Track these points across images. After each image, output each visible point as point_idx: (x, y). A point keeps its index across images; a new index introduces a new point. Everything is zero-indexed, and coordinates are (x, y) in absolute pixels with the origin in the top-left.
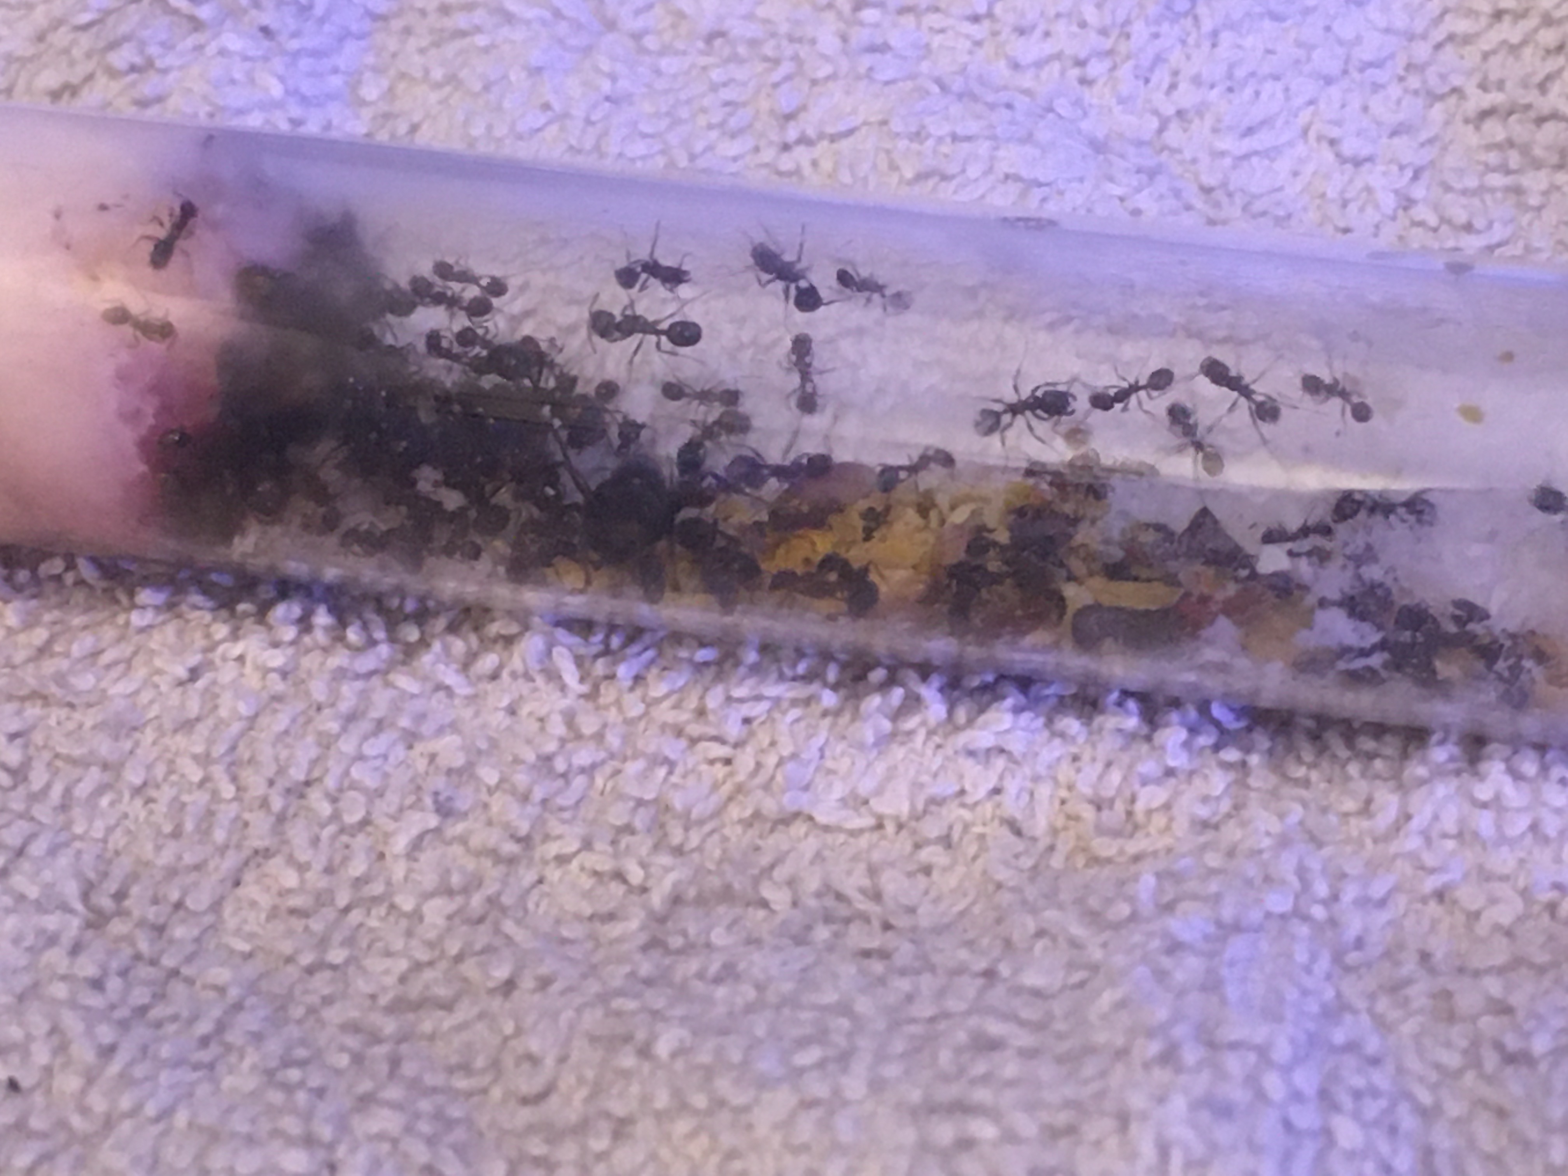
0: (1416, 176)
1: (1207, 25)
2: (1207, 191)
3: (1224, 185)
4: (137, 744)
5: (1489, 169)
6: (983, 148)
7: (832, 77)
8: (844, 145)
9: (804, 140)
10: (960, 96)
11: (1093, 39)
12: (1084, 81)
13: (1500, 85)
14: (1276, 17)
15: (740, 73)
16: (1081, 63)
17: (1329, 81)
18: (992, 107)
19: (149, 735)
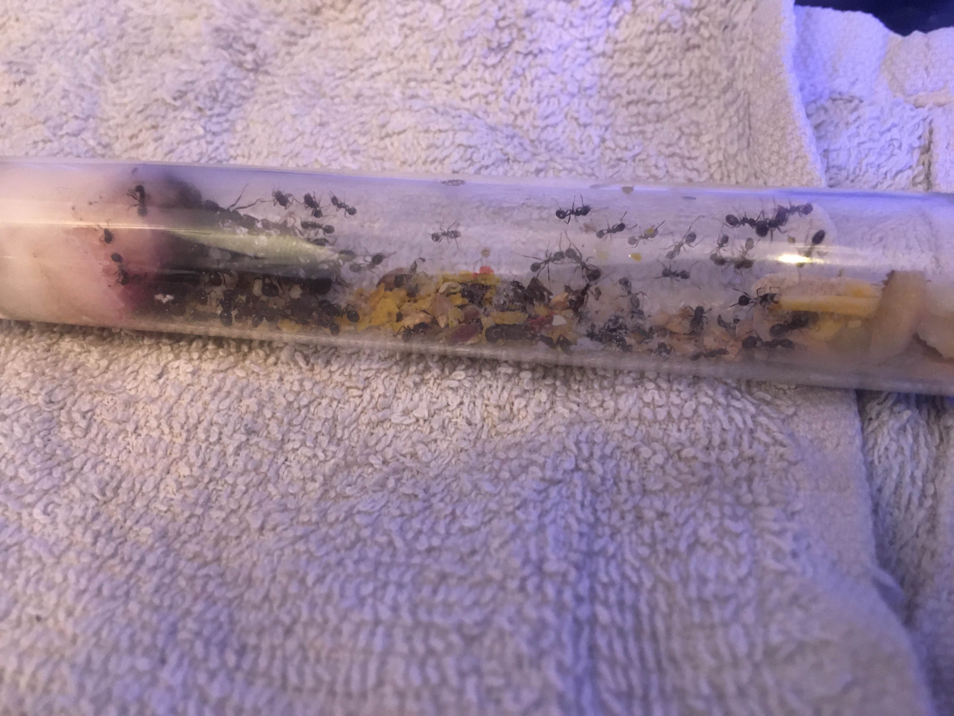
0: (607, 129)
1: (529, 78)
2: (532, 141)
3: (538, 139)
4: (136, 409)
5: (632, 125)
6: (451, 134)
7: (397, 110)
8: (402, 136)
9: (388, 135)
10: (442, 114)
11: (490, 88)
12: (487, 103)
13: (634, 92)
14: (553, 73)
15: (365, 110)
16: (486, 96)
17: (573, 95)
18: (453, 117)
19: (140, 405)
